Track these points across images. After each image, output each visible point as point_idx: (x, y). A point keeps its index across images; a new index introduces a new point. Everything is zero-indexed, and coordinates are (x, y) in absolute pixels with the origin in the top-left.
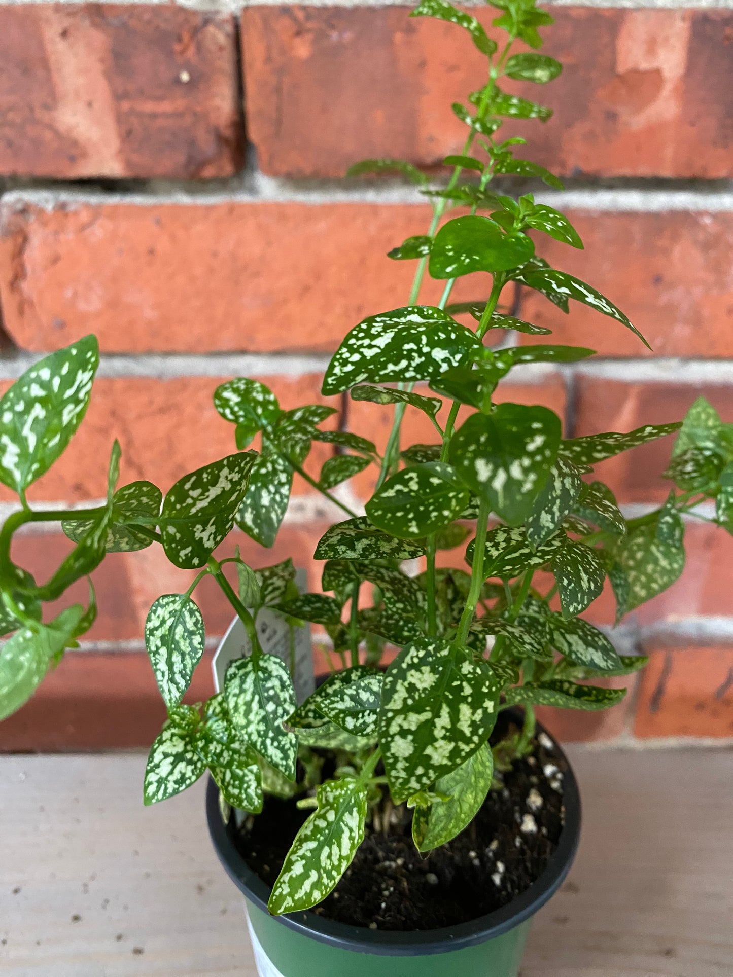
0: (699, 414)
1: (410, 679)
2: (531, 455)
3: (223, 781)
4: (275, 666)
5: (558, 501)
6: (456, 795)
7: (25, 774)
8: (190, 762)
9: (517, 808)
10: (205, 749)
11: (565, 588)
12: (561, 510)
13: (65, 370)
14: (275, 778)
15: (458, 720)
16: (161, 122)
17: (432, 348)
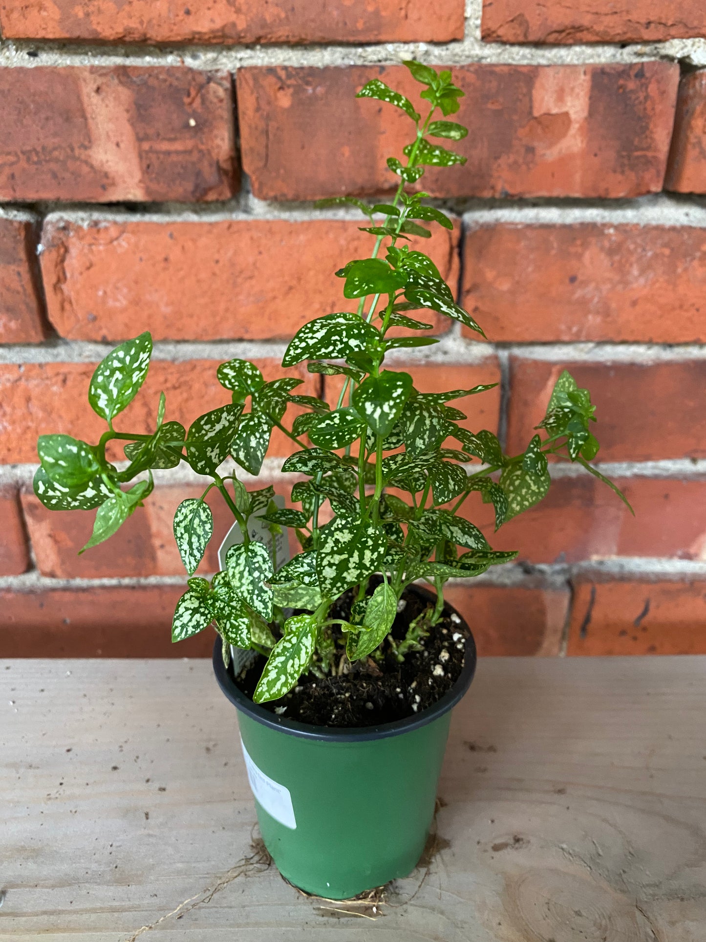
0: (564, 382)
1: (336, 536)
2: (394, 399)
3: (225, 628)
4: (258, 548)
5: (427, 432)
6: (375, 627)
7: (71, 672)
8: (203, 614)
9: (432, 662)
10: (213, 605)
11: (437, 488)
12: (429, 438)
13: (133, 352)
14: (261, 634)
15: (364, 559)
16: (174, 158)
17: (349, 339)
